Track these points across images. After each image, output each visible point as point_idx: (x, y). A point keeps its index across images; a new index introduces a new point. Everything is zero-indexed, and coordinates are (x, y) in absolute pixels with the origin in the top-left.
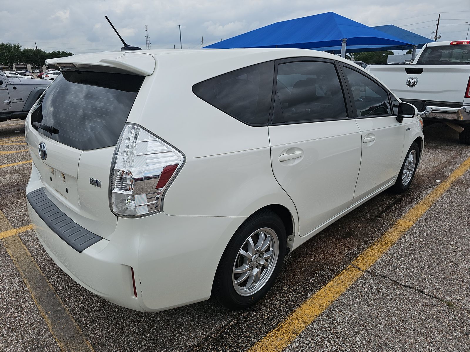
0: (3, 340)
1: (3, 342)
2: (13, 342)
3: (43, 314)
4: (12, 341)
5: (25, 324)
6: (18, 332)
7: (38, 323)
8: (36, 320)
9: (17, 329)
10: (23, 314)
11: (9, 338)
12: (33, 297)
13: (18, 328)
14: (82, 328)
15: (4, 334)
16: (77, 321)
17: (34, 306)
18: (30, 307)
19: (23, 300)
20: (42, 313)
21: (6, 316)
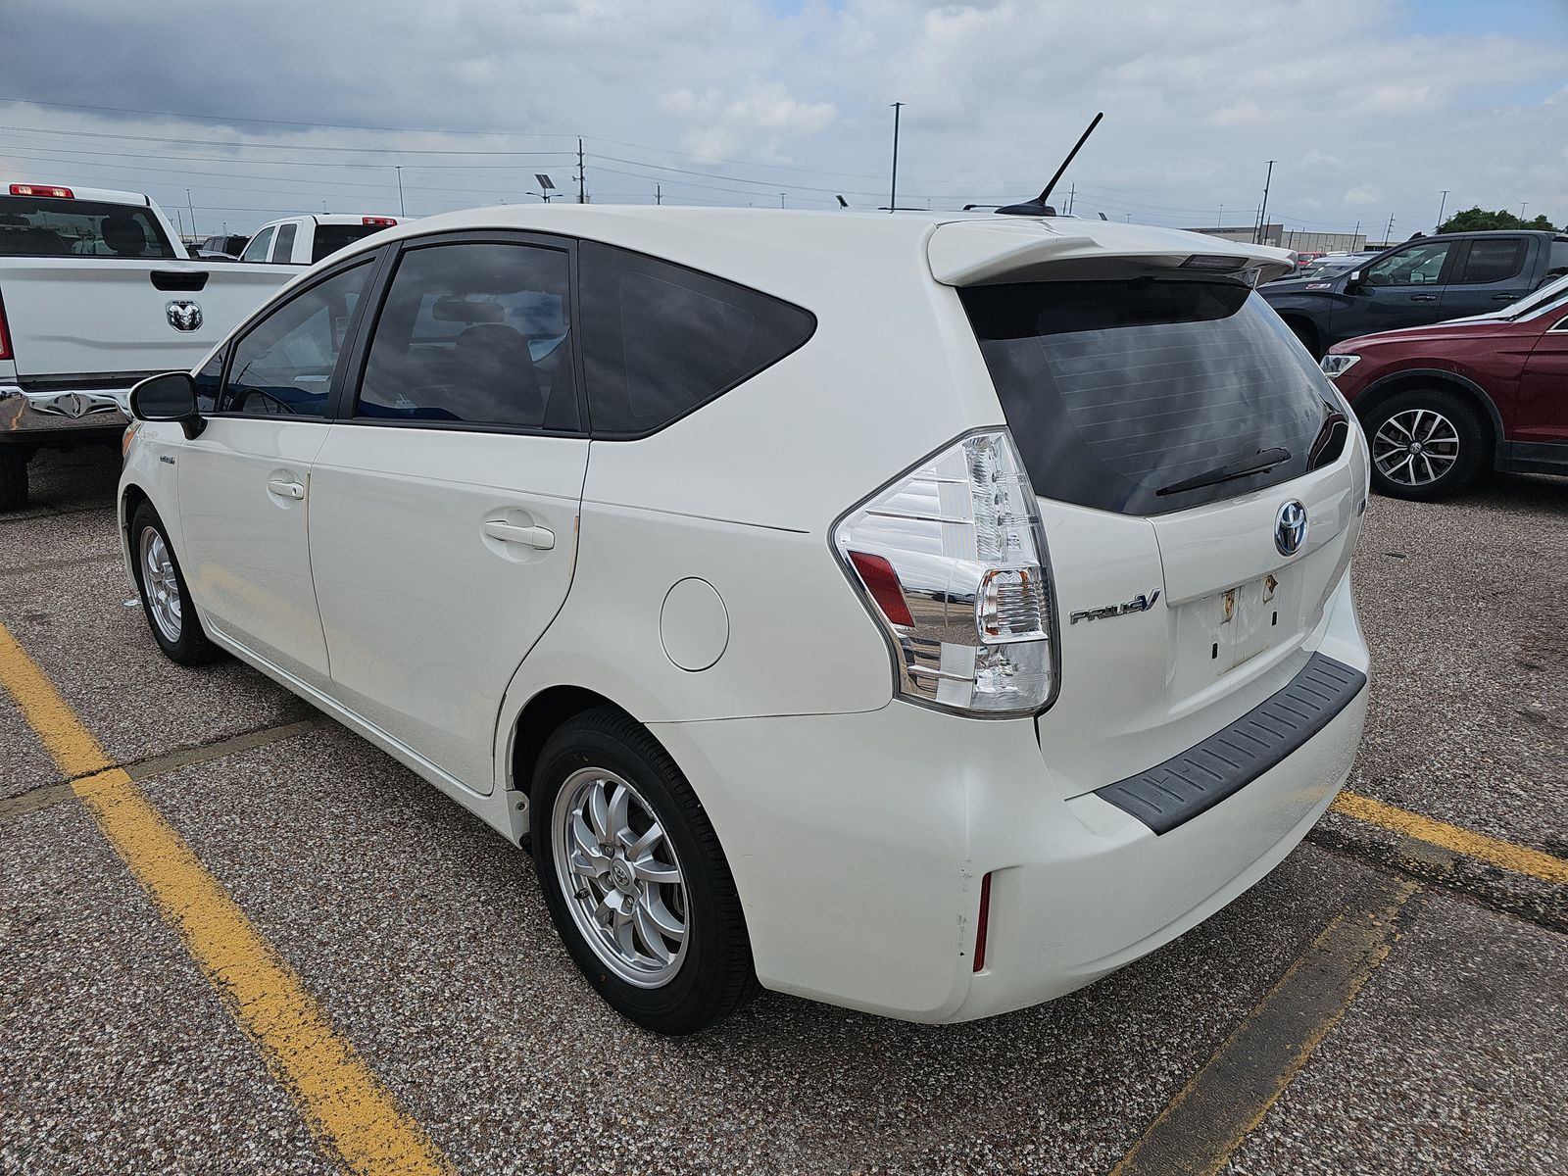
0: (1443, 1102)
1: (1445, 1099)
2: (1429, 1075)
3: (1303, 1058)
4: (1428, 1080)
5: (1363, 1083)
6: (1395, 1082)
7: (1338, 1052)
8: (1331, 1065)
9: (1388, 1091)
10: (1335, 1108)
11: (1427, 1093)
12: (1256, 1122)
13: (1385, 1093)
14: (1286, 965)
15: (1425, 1111)
16: (1275, 980)
17: (1289, 1098)
18: (1298, 1107)
19: (1283, 1145)
20: (1303, 1063)
21: (1374, 1147)
